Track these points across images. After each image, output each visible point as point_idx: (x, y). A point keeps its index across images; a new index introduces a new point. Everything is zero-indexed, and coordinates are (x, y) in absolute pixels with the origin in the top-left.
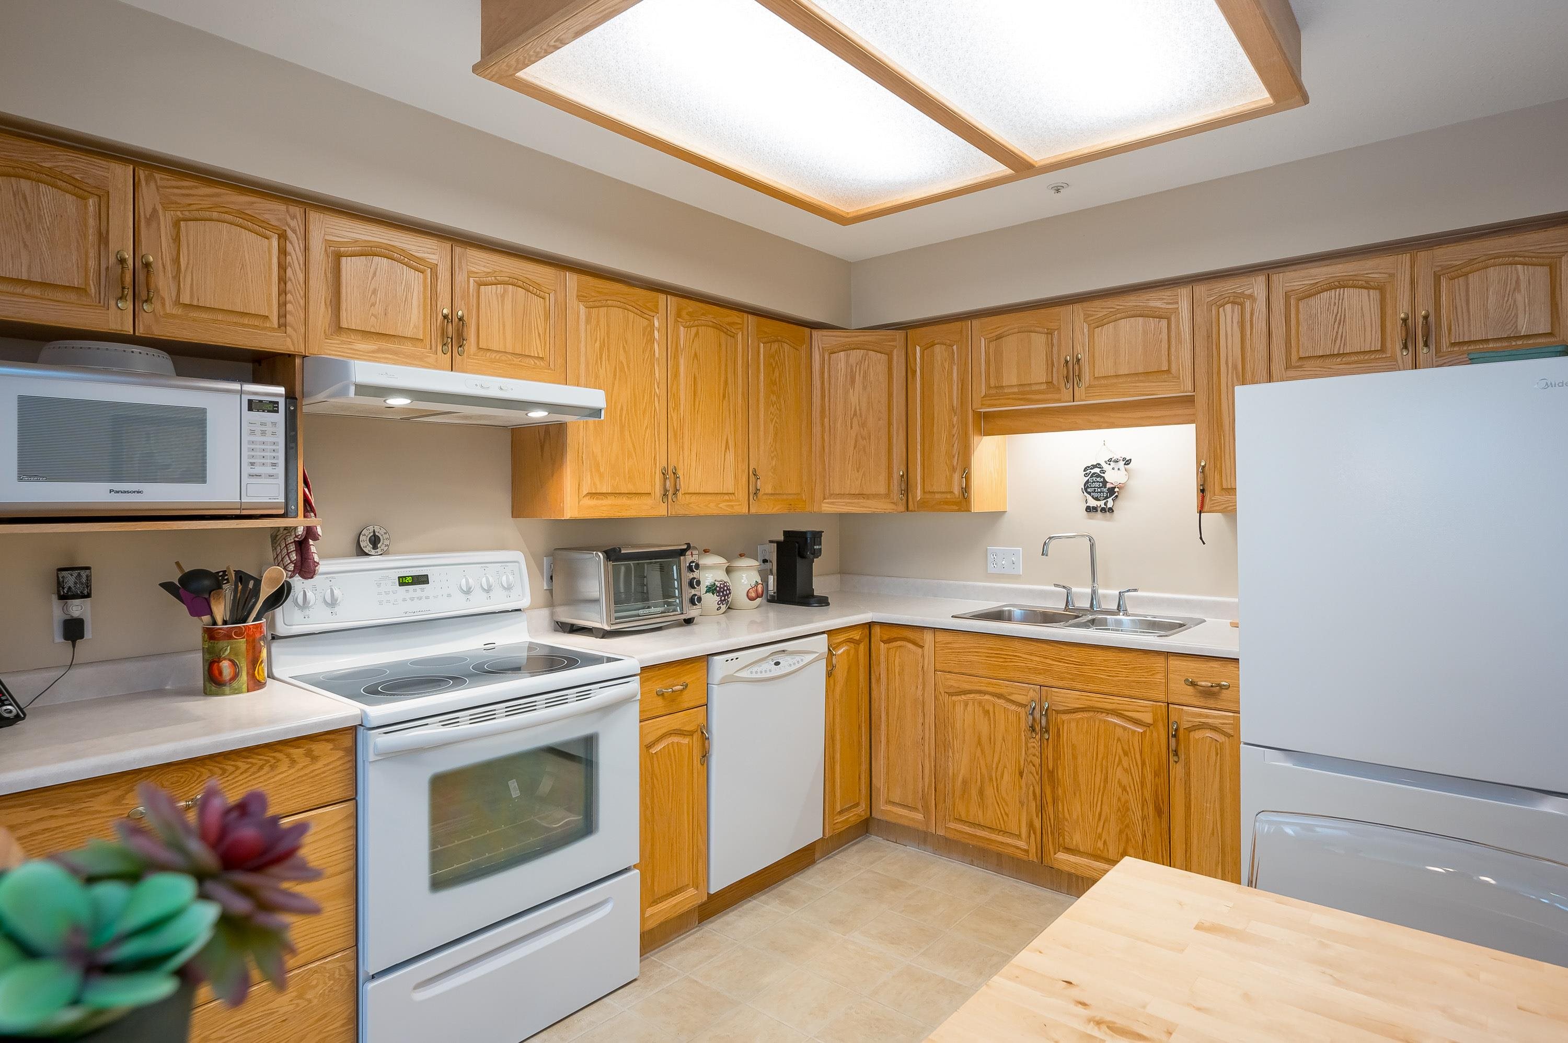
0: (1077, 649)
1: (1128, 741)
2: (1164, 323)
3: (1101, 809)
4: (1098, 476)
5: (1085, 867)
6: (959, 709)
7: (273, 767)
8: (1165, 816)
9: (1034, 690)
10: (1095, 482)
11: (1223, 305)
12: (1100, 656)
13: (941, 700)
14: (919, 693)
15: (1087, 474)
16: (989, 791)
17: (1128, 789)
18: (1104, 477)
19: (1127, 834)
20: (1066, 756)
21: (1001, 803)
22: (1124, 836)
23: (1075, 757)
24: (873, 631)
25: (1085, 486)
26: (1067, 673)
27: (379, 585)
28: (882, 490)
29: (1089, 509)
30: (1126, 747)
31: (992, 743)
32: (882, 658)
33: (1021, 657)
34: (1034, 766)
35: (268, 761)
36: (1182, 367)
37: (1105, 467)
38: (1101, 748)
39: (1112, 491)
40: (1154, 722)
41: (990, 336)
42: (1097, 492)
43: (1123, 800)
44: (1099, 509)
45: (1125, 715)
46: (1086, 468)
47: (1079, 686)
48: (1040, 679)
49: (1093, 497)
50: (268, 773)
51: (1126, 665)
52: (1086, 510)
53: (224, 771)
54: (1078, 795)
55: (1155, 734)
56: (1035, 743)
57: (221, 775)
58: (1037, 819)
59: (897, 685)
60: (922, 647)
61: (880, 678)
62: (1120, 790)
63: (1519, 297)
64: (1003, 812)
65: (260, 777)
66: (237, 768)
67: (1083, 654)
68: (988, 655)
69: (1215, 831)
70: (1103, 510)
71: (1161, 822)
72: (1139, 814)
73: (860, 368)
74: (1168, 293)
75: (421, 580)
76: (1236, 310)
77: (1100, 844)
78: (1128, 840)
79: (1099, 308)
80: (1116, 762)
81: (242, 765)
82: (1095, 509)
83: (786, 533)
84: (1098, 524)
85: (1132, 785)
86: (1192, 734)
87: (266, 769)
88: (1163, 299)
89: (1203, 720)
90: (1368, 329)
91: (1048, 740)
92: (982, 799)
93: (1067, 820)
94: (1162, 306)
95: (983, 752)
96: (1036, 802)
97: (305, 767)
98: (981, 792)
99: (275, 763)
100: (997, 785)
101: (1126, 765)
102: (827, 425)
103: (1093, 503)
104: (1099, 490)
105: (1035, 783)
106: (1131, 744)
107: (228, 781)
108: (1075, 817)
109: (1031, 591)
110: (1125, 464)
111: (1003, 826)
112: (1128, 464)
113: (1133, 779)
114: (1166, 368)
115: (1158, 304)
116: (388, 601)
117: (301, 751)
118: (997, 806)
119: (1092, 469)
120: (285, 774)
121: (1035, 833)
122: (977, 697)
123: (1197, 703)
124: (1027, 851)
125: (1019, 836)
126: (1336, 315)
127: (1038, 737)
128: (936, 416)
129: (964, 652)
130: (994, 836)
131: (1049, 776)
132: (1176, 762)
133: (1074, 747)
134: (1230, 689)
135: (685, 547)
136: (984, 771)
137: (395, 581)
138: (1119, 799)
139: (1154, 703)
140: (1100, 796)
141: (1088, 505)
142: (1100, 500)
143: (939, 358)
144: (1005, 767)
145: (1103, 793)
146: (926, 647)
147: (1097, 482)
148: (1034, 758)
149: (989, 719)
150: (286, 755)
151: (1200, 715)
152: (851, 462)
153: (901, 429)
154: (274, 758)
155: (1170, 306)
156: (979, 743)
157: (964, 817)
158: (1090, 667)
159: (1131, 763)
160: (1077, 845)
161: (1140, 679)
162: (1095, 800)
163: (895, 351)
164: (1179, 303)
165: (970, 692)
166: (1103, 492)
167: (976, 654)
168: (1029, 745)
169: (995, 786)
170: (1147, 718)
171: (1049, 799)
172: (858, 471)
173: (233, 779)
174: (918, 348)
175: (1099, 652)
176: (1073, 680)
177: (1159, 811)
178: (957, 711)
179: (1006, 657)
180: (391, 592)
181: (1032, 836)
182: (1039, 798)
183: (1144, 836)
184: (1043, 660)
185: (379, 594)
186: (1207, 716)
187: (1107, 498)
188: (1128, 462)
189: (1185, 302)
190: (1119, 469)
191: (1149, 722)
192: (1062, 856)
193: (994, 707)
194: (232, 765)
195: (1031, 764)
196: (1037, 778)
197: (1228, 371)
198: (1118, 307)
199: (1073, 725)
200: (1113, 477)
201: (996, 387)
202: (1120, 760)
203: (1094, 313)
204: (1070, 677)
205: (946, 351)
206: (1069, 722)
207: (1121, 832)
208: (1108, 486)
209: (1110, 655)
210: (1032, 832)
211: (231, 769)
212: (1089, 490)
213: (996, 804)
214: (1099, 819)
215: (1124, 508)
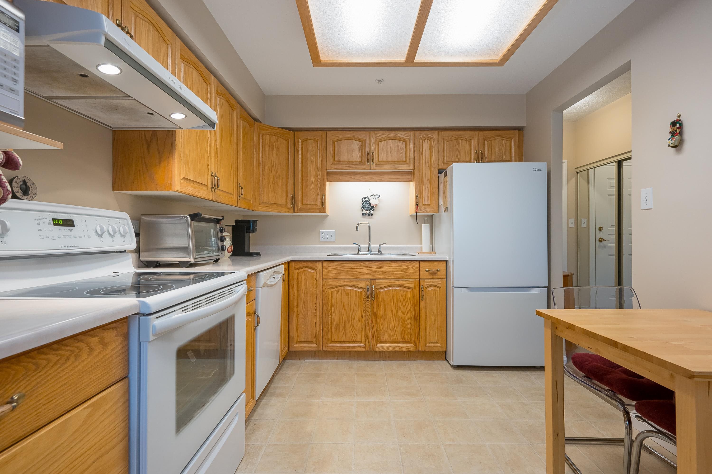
0: (386, 263)
1: (405, 296)
2: (404, 143)
3: (395, 323)
4: (367, 201)
5: (389, 347)
6: (334, 295)
7: (77, 357)
8: (418, 321)
9: (368, 282)
10: (366, 204)
11: (424, 140)
12: (394, 265)
13: (326, 291)
14: (314, 290)
15: (363, 200)
16: (348, 327)
17: (405, 314)
18: (370, 202)
19: (405, 330)
20: (381, 306)
21: (354, 330)
22: (403, 332)
23: (385, 305)
24: (290, 265)
25: (362, 205)
26: (382, 273)
27: (38, 223)
28: (284, 202)
29: (363, 214)
30: (404, 298)
31: (350, 306)
32: (295, 277)
33: (363, 269)
34: (368, 312)
35: (72, 351)
36: (411, 160)
37: (370, 198)
38: (395, 300)
39: (372, 207)
40: (415, 287)
41: (335, 139)
42: (367, 208)
43: (403, 318)
44: (367, 214)
45: (405, 286)
46: (363, 198)
47: (387, 277)
48: (371, 277)
49: (365, 210)
50: (73, 363)
51: (405, 267)
52: (362, 215)
53: (37, 366)
54: (386, 320)
55: (415, 291)
56: (368, 303)
57: (35, 371)
58: (369, 333)
59: (303, 288)
60: (316, 270)
61: (294, 286)
62: (402, 315)
63: (503, 149)
64: (354, 334)
65: (66, 368)
66: (49, 361)
67: (388, 264)
68: (348, 269)
69: (435, 322)
70: (369, 215)
71: (417, 323)
72: (409, 322)
73: (275, 144)
74: (406, 133)
75: (69, 223)
76: (428, 142)
77: (394, 337)
78: (405, 332)
79: (381, 135)
80: (401, 304)
81: (53, 358)
82: (366, 214)
83: (236, 221)
84: (367, 219)
85: (406, 312)
86: (427, 289)
87: (72, 359)
88: (404, 134)
89: (431, 283)
90: (466, 153)
91: (374, 300)
92: (345, 330)
93: (381, 331)
94: (404, 137)
95: (345, 310)
96: (369, 327)
97: (99, 353)
98: (345, 328)
99: (78, 352)
100: (352, 323)
101: (404, 304)
102: (261, 170)
103: (365, 212)
104: (368, 207)
105: (369, 319)
106: (406, 296)
107: (41, 376)
108: (385, 329)
109: (340, 248)
110: (378, 197)
111: (354, 340)
112: (379, 197)
113: (407, 309)
114: (404, 160)
115: (403, 136)
116: (47, 237)
117: (96, 339)
118: (351, 332)
119: (365, 199)
120: (86, 362)
121: (368, 339)
122: (343, 288)
123: (429, 278)
124: (365, 347)
125: (361, 342)
126: (458, 148)
127: (370, 300)
128: (309, 171)
129: (337, 270)
130: (350, 345)
131: (374, 315)
132: (422, 300)
133: (384, 302)
134: (441, 271)
135: (222, 218)
136: (346, 319)
137: (50, 221)
138: (402, 318)
139: (415, 280)
140: (395, 319)
141: (363, 213)
142: (368, 211)
143: (311, 146)
144: (355, 315)
145: (396, 317)
146: (318, 270)
147: (367, 204)
148: (368, 309)
149: (348, 296)
150: (86, 344)
151: (431, 282)
152: (271, 188)
153: (292, 176)
154: (78, 347)
155: (407, 138)
156: (344, 307)
157: (336, 340)
158: (391, 269)
159: (406, 304)
160: (385, 339)
161: (409, 272)
162: (393, 320)
163: (289, 140)
164: (410, 137)
165: (339, 286)
166: (369, 208)
167: (343, 270)
168: (366, 304)
169: (351, 324)
170: (412, 286)
171: (374, 324)
172: (274, 193)
173: (45, 373)
174: (300, 141)
175: (394, 263)
176: (384, 275)
177: (416, 319)
178: (333, 295)
179: (356, 269)
180: (48, 230)
181: (367, 340)
182: (370, 325)
183: (411, 330)
184: (372, 269)
185: (40, 230)
186: (433, 282)
187: (370, 210)
188: (379, 196)
189: (412, 137)
190: (375, 199)
191: (413, 287)
192: (379, 345)
193: (351, 291)
194: (44, 359)
195: (367, 311)
196: (370, 316)
197: (425, 163)
198: (388, 135)
199: (384, 293)
200: (373, 202)
201: (337, 161)
202: (402, 303)
203: (379, 136)
204: (383, 274)
205: (314, 143)
206: (383, 292)
207: (402, 330)
208: (372, 205)
209: (399, 264)
210: (367, 339)
211: (44, 363)
212: (364, 207)
213: (351, 331)
214: (394, 327)
215: (377, 214)
